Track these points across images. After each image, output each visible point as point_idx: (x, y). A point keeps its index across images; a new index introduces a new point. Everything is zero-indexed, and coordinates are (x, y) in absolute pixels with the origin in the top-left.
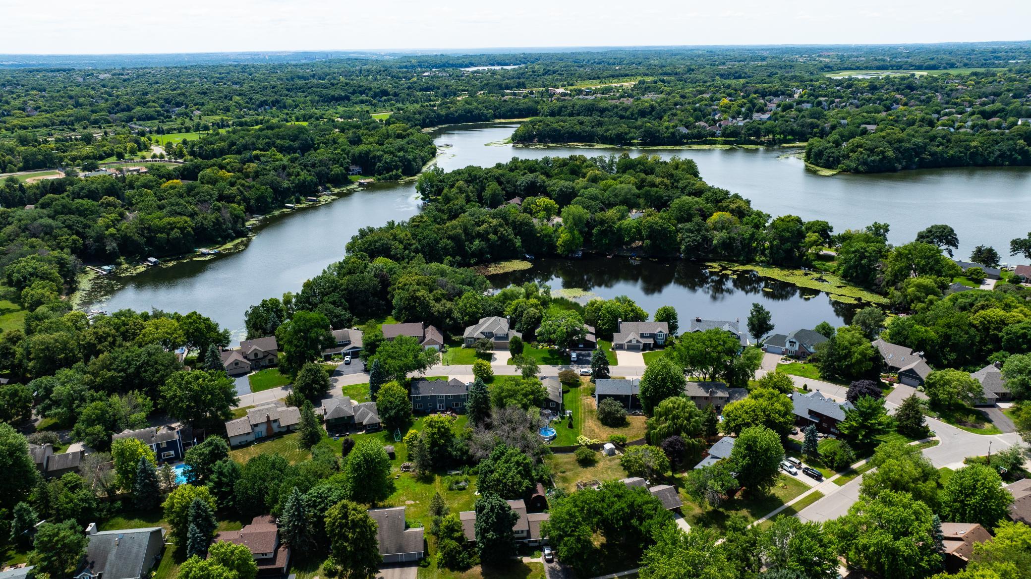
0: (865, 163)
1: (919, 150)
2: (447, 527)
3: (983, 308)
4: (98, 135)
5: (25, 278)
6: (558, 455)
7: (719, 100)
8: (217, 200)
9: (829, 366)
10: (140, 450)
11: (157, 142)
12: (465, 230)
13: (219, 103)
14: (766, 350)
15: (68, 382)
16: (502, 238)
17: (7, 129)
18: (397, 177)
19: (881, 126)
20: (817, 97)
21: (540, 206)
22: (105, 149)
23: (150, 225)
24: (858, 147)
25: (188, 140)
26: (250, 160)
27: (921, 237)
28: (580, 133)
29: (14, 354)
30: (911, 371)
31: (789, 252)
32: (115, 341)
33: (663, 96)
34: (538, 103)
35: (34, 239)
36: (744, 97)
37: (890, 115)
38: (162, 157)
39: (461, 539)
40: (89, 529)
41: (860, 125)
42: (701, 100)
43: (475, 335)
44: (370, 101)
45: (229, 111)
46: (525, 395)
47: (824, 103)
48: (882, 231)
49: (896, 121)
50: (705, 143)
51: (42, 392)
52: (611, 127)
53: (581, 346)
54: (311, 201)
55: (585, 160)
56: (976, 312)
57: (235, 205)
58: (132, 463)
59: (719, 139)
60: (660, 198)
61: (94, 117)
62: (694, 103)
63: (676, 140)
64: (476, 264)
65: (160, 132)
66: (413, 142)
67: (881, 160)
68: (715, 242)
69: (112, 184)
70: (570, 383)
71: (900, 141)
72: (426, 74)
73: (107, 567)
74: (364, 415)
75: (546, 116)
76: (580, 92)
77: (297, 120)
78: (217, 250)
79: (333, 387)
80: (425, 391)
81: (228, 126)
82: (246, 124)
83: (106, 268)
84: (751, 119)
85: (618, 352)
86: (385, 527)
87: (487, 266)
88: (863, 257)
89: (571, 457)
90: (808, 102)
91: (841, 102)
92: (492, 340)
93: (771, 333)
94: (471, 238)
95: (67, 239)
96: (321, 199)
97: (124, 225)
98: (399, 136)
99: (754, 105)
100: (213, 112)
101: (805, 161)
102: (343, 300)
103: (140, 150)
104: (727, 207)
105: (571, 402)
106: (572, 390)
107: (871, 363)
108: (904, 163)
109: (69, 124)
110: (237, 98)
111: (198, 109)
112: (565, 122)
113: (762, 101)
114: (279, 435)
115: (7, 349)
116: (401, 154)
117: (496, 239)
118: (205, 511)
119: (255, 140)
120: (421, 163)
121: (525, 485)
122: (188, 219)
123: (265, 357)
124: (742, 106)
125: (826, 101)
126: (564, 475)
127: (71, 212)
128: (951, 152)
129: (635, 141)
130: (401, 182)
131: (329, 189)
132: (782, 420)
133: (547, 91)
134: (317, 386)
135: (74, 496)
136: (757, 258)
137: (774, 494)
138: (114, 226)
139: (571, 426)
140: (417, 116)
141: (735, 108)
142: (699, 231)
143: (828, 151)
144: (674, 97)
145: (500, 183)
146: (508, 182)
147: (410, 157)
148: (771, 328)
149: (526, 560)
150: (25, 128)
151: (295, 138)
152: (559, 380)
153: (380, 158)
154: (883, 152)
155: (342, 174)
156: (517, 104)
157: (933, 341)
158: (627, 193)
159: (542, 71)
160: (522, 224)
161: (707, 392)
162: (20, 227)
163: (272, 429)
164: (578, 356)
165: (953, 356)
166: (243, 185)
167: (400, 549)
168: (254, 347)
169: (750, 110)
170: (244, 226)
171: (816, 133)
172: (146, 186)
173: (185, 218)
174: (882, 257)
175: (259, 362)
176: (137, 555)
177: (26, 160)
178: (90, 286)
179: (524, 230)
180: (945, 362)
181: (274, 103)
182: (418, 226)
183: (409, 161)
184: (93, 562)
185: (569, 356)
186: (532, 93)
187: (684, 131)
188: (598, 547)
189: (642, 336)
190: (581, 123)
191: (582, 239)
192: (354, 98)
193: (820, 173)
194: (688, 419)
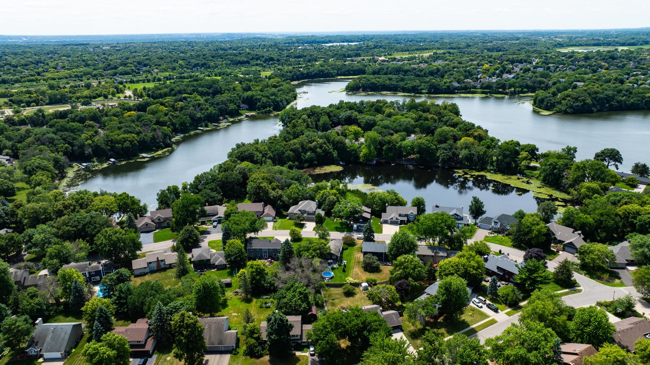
0: (571, 107)
1: (608, 99)
2: (250, 331)
3: (626, 203)
4: (94, 83)
5: (33, 169)
6: (332, 289)
7: (483, 65)
8: (155, 124)
9: (517, 238)
10: (75, 275)
11: (129, 88)
12: (302, 146)
13: (170, 65)
14: (479, 227)
15: (42, 233)
16: (325, 151)
17: (44, 80)
18: (270, 112)
19: (587, 83)
20: (548, 64)
21: (351, 131)
22: (97, 92)
23: (112, 139)
24: (567, 96)
25: (147, 87)
26: (181, 100)
27: (597, 156)
28: (389, 85)
29: (17, 215)
30: (571, 243)
31: (509, 164)
32: (75, 208)
33: (447, 62)
34: (366, 66)
35: (42, 146)
36: (499, 64)
37: (595, 76)
38: (130, 97)
39: (258, 339)
40: (37, 322)
41: (573, 82)
42: (471, 65)
43: (295, 212)
44: (262, 64)
45: (175, 69)
46: (315, 250)
47: (552, 68)
48: (572, 151)
49: (598, 80)
50: (469, 93)
51: (27, 238)
52: (409, 82)
53: (361, 220)
54: (214, 126)
55: (386, 103)
56: (621, 206)
57: (165, 128)
58: (69, 283)
59: (479, 90)
60: (429, 128)
61: (95, 72)
62: (466, 67)
63: (450, 91)
64: (308, 167)
65: (132, 82)
66: (281, 90)
67: (582, 105)
68: (460, 156)
69: (94, 113)
70: (349, 243)
71: (596, 93)
72: (300, 48)
73: (45, 345)
74: (217, 259)
75: (370, 74)
76: (394, 59)
77: (216, 75)
78: (152, 155)
79: (203, 241)
80: (255, 246)
81: (173, 79)
82: (184, 78)
83: (84, 164)
84: (502, 77)
85: (384, 225)
86: (213, 329)
87: (315, 169)
88: (555, 168)
89: (340, 290)
90: (541, 67)
91: (563, 68)
92: (305, 215)
93: (484, 216)
94: (305, 150)
95: (62, 147)
96: (221, 125)
97: (96, 139)
98: (275, 86)
99: (505, 69)
100: (165, 70)
101: (533, 105)
102: (218, 188)
103: (118, 93)
104: (472, 134)
105: (348, 255)
106: (350, 248)
107: (545, 237)
108: (598, 108)
109: (79, 77)
110: (180, 62)
111: (157, 68)
112: (380, 78)
113: (511, 66)
114: (165, 269)
115: (14, 212)
116: (273, 97)
117: (321, 151)
118: (106, 314)
119: (186, 88)
120: (285, 103)
121: (303, 306)
122: (135, 136)
123: (164, 221)
124: (497, 70)
125: (553, 67)
126: (333, 301)
127: (66, 130)
128: (632, 100)
129: (424, 91)
130: (272, 115)
131: (226, 118)
132: (474, 272)
133: (373, 58)
134: (191, 240)
135: (32, 301)
136: (488, 168)
137: (464, 320)
138: (91, 139)
139: (344, 271)
140: (288, 74)
141: (492, 71)
142: (450, 149)
143: (547, 99)
144: (454, 63)
145: (330, 117)
146: (335, 116)
147: (279, 99)
148: (484, 213)
149: (298, 354)
150: (54, 79)
151: (210, 87)
152: (342, 242)
153: (259, 100)
154: (584, 100)
155: (235, 109)
156: (352, 67)
157: (590, 224)
158: (407, 124)
159: (373, 46)
160: (338, 142)
161: (433, 252)
162: (35, 139)
163: (160, 266)
164: (358, 227)
165: (604, 234)
166: (172, 115)
167: (220, 343)
168: (159, 215)
169: (502, 72)
170: (170, 140)
171: (543, 87)
172: (115, 115)
173: (133, 135)
174: (568, 169)
175: (160, 224)
176: (63, 339)
177: (50, 99)
178: (73, 175)
179: (340, 147)
180: (599, 238)
181: (203, 65)
182: (273, 142)
183: (278, 102)
184: (37, 342)
185: (352, 226)
186: (363, 60)
187: (456, 84)
188: (345, 348)
189: (400, 215)
190: (390, 79)
191: (376, 153)
192: (252, 62)
193: (542, 113)
194: (414, 269)
